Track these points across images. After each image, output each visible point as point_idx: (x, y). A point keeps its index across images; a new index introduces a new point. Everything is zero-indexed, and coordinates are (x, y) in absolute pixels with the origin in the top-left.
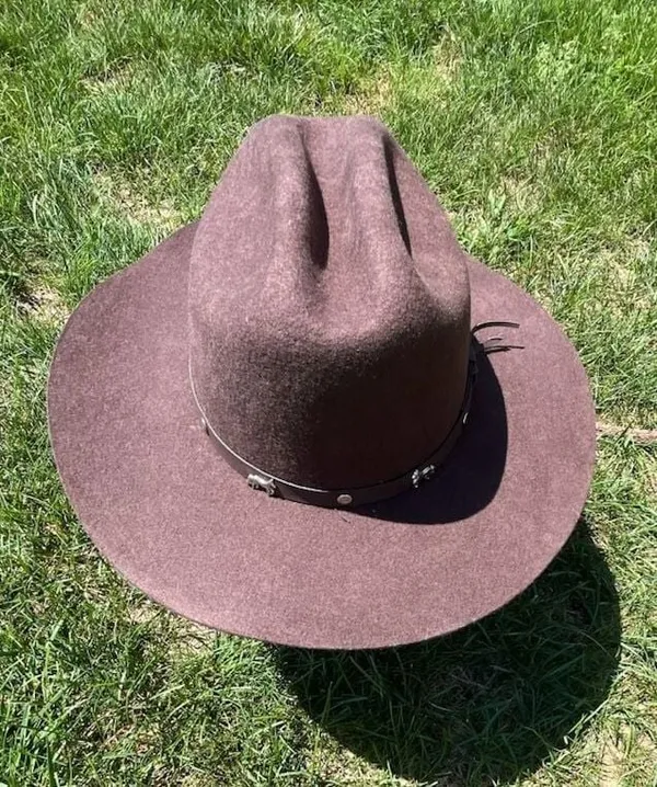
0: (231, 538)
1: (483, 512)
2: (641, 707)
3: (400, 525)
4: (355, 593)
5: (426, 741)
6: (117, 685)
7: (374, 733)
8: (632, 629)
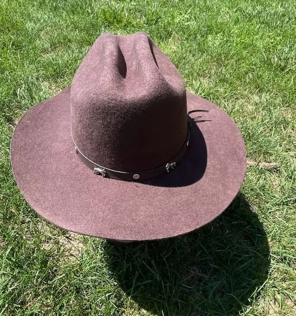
0: (86, 195)
1: (199, 182)
2: (284, 285)
3: (162, 188)
4: (142, 216)
5: (180, 302)
6: (34, 277)
7: (155, 299)
8: (274, 247)
